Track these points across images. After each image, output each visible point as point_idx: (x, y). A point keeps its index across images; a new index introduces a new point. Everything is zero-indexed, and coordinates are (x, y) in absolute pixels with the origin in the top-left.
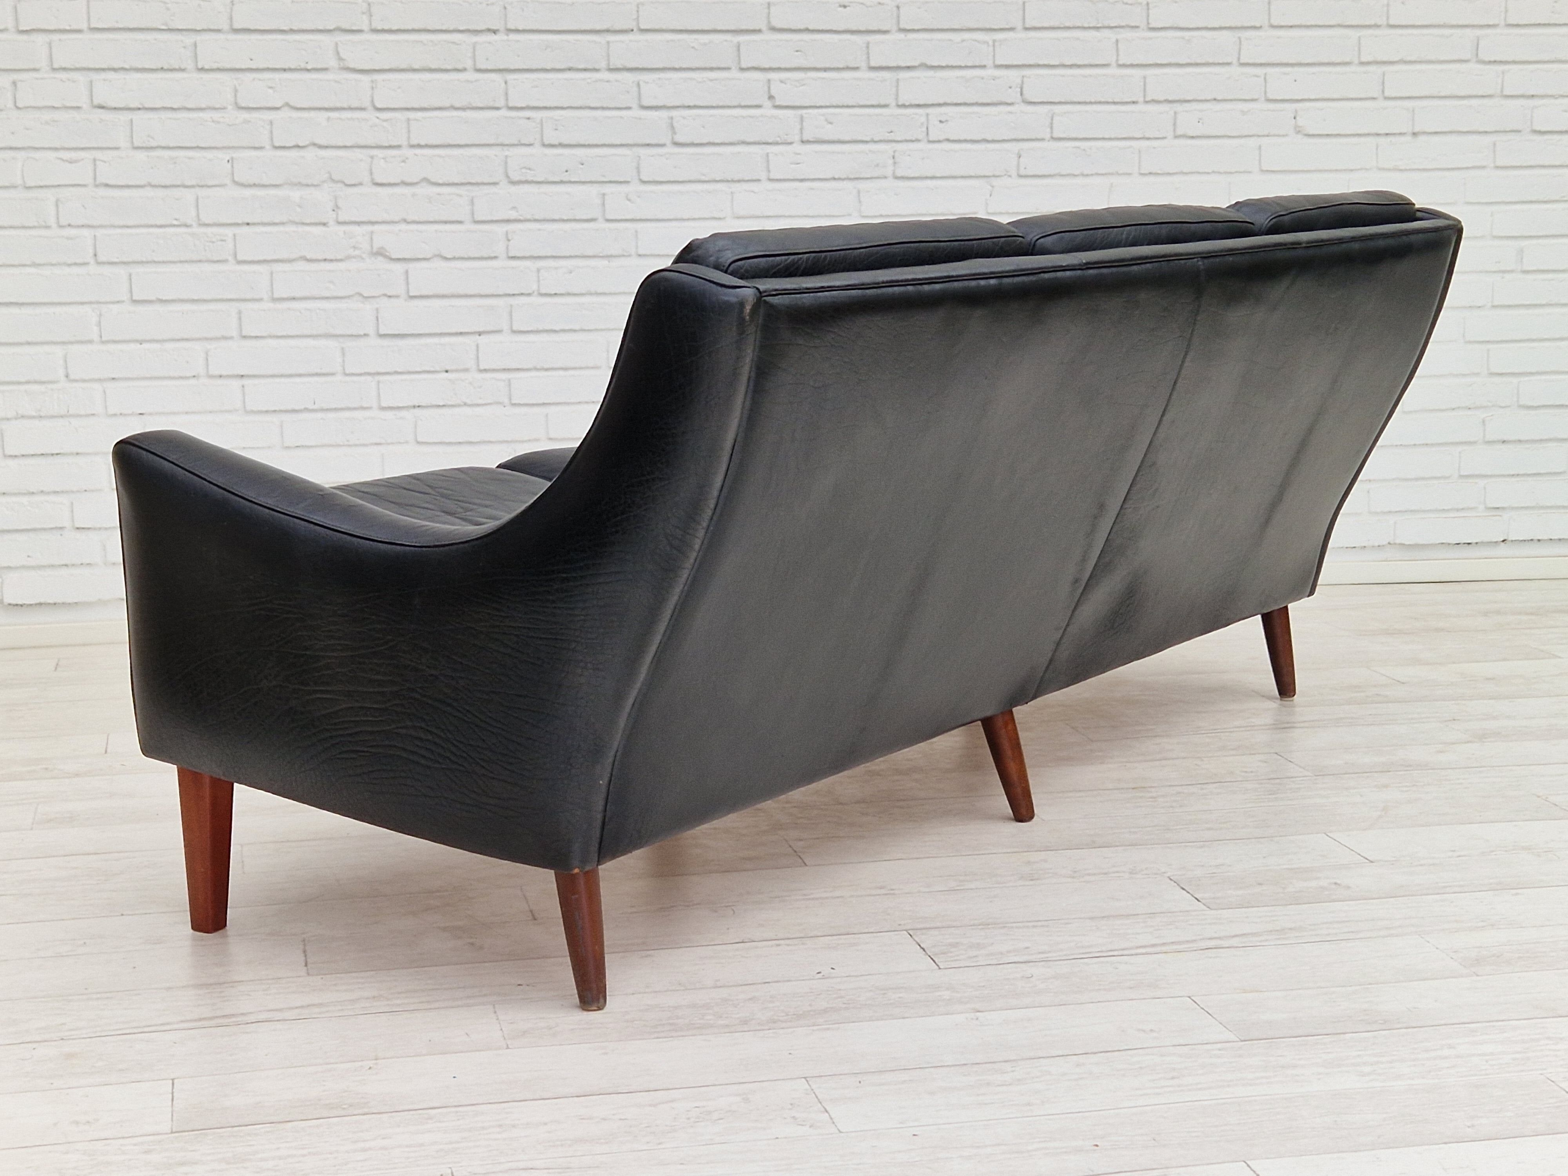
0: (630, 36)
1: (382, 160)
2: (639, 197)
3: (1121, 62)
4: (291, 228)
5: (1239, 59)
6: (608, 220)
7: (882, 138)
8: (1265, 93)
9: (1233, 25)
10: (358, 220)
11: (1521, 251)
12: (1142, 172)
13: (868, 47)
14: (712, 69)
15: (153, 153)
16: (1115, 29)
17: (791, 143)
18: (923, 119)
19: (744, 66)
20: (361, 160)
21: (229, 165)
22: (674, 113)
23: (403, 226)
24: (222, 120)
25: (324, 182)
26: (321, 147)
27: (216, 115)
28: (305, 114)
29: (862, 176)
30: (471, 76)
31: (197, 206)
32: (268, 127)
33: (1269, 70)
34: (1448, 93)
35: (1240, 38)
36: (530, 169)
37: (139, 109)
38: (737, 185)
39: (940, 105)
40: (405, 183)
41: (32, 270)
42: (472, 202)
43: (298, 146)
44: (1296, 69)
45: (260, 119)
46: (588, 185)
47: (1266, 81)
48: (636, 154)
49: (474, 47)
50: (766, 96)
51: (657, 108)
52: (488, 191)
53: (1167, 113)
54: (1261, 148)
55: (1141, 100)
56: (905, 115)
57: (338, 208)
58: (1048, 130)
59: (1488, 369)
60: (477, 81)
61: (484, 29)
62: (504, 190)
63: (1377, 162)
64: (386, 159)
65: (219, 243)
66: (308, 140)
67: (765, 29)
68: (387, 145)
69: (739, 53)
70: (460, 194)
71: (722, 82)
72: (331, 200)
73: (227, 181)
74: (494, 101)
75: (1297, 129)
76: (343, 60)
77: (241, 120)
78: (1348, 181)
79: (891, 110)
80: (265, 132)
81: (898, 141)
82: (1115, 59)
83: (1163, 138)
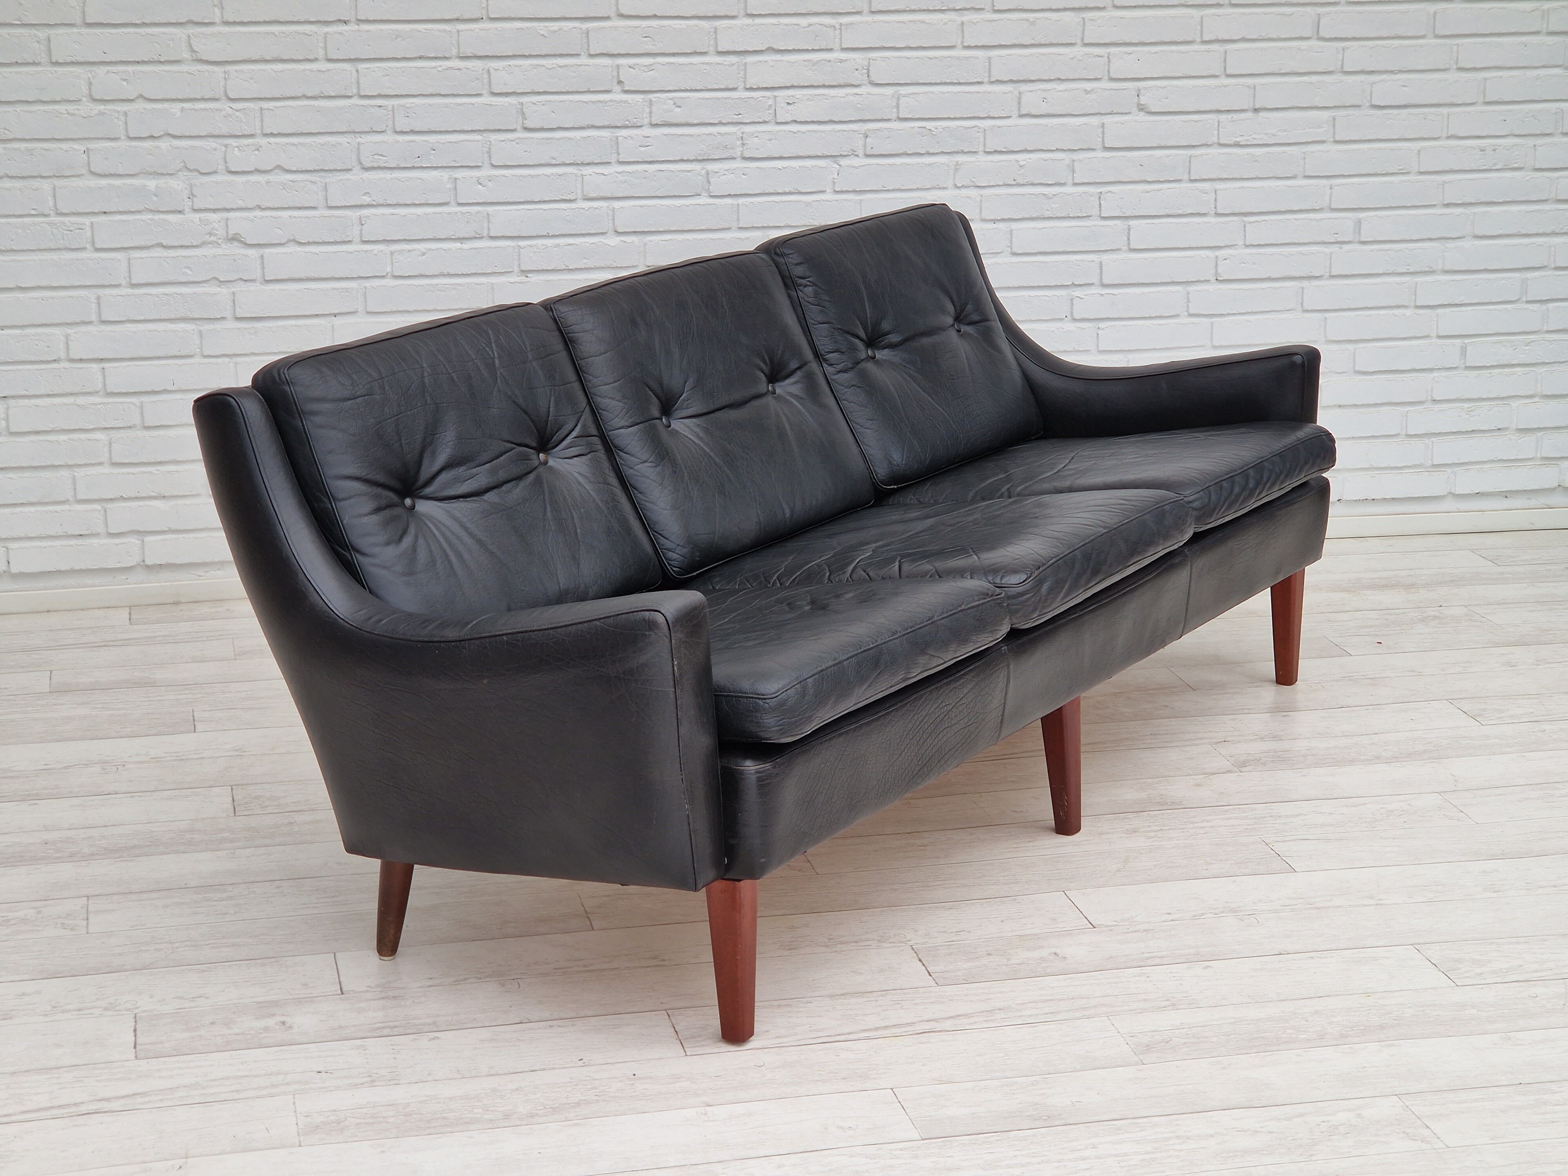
0: (481, 25)
1: (236, 149)
2: (490, 181)
3: (966, 44)
4: (148, 216)
5: (1083, 39)
6: (460, 204)
7: (730, 121)
8: (1109, 72)
9: (1077, 6)
10: (212, 207)
11: (1359, 222)
12: (987, 150)
13: (715, 32)
14: (561, 56)
15: (9, 145)
16: (960, 12)
17: (641, 126)
19: (592, 53)
20: (215, 149)
21: (85, 156)
22: (525, 99)
23: (258, 213)
24: (77, 112)
25: (180, 170)
26: (174, 137)
27: (71, 108)
28: (159, 106)
29: (710, 158)
30: (323, 66)
31: (55, 196)
32: (123, 118)
33: (1112, 50)
34: (1288, 70)
35: (1083, 19)
36: (382, 155)
38: (588, 167)
39: (787, 88)
40: (258, 171)
42: (326, 188)
43: (152, 137)
44: (1139, 48)
45: (115, 111)
46: (440, 170)
47: (1109, 61)
48: (487, 139)
49: (325, 38)
50: (615, 81)
51: (507, 94)
52: (341, 177)
53: (1012, 92)
54: (1105, 125)
55: (986, 80)
56: (752, 98)
57: (194, 196)
58: (895, 110)
59: (1326, 336)
60: (329, 70)
61: (335, 19)
62: (357, 176)
63: (1219, 138)
64: (241, 148)
65: (77, 231)
66: (162, 131)
67: (613, 15)
68: (240, 134)
69: (588, 40)
70: (313, 180)
71: (571, 68)
72: (186, 189)
73: (84, 171)
74: (346, 89)
75: (1140, 107)
76: (196, 52)
77: (96, 112)
78: (1190, 157)
79: (739, 93)
80: (120, 123)
81: (746, 123)
82: (959, 41)
83: (1009, 117)
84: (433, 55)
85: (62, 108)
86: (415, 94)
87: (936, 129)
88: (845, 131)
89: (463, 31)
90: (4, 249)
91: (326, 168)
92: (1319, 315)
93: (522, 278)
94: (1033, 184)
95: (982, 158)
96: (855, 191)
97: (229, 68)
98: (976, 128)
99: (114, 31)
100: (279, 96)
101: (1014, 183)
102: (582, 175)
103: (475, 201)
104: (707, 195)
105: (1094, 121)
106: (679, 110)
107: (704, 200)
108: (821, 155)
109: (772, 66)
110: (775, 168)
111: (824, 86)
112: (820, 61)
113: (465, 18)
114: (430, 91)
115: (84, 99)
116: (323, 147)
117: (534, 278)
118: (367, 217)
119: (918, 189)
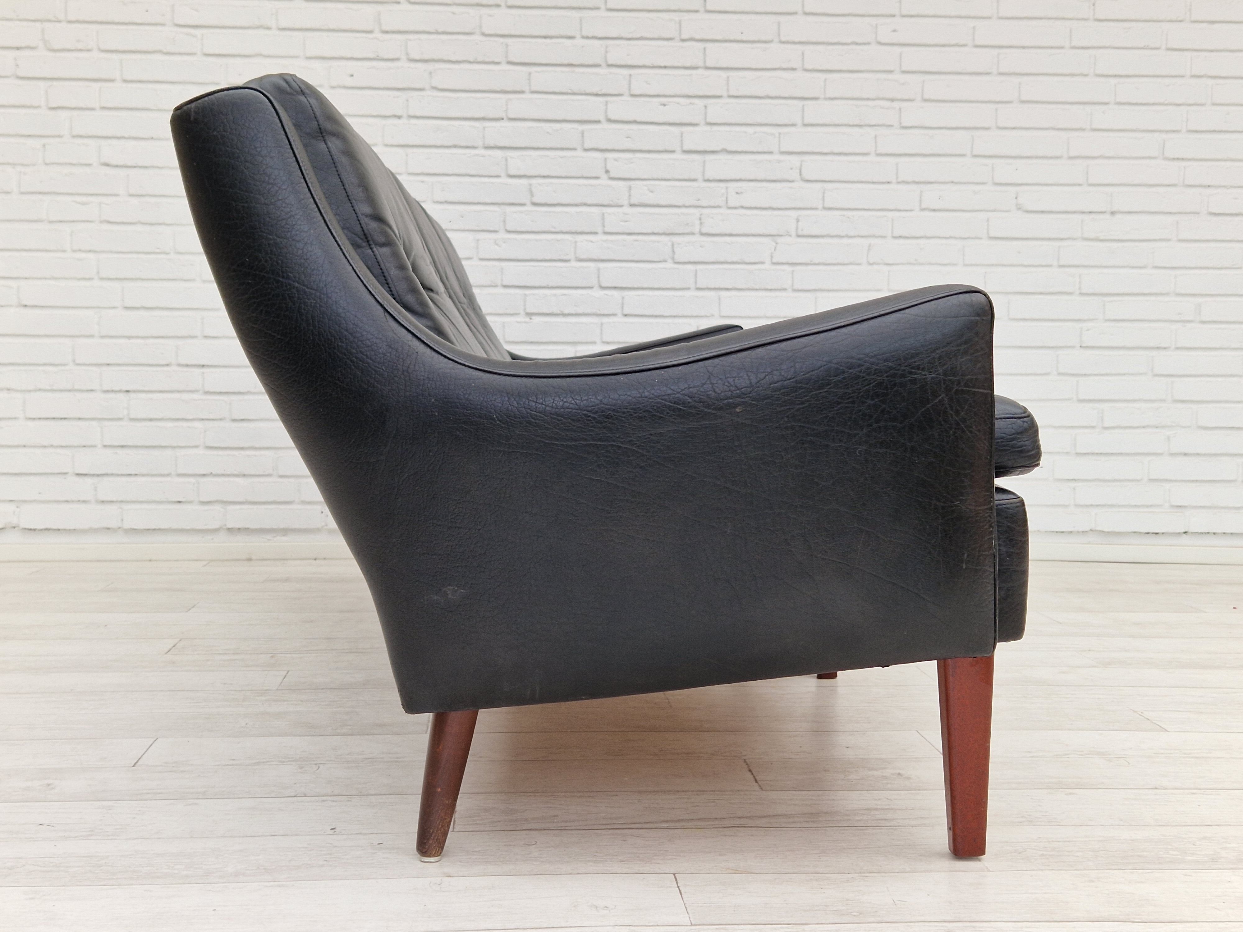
0: (501, 123)
2: (504, 242)
3: (878, 152)
5: (972, 152)
6: (480, 260)
7: (691, 204)
8: (993, 178)
9: (968, 126)
11: (1199, 306)
12: (894, 236)
13: (682, 137)
14: (562, 149)
15: (144, 200)
16: (874, 127)
17: (622, 206)
18: (724, 191)
19: (586, 147)
22: (534, 181)
29: (675, 232)
33: (996, 161)
34: (1139, 182)
35: (973, 136)
37: (134, 167)
38: (580, 236)
39: (736, 180)
41: (52, 282)
44: (1017, 161)
46: (468, 232)
47: (993, 170)
48: (503, 210)
49: (384, 129)
50: (603, 170)
51: (520, 177)
53: (915, 191)
54: (990, 220)
55: (894, 180)
56: (709, 187)
58: (821, 201)
59: (1172, 397)
61: (391, 115)
63: (1082, 234)
65: (189, 267)
67: (603, 120)
69: (583, 138)
71: (570, 159)
75: (1019, 207)
78: (1059, 247)
79: (698, 183)
81: (704, 207)
82: (873, 150)
83: (912, 210)
84: (464, 145)
86: (450, 174)
87: (854, 217)
88: (781, 216)
89: (487, 127)
92: (1167, 379)
93: (527, 319)
94: (930, 264)
95: (890, 242)
96: (788, 264)
98: (886, 218)
101: (915, 262)
102: (575, 241)
103: (492, 258)
104: (672, 261)
105: (981, 216)
106: (651, 194)
107: (670, 265)
108: (761, 234)
109: (726, 164)
110: (726, 242)
111: (765, 181)
112: (763, 161)
113: (490, 117)
114: (461, 172)
117: (537, 319)
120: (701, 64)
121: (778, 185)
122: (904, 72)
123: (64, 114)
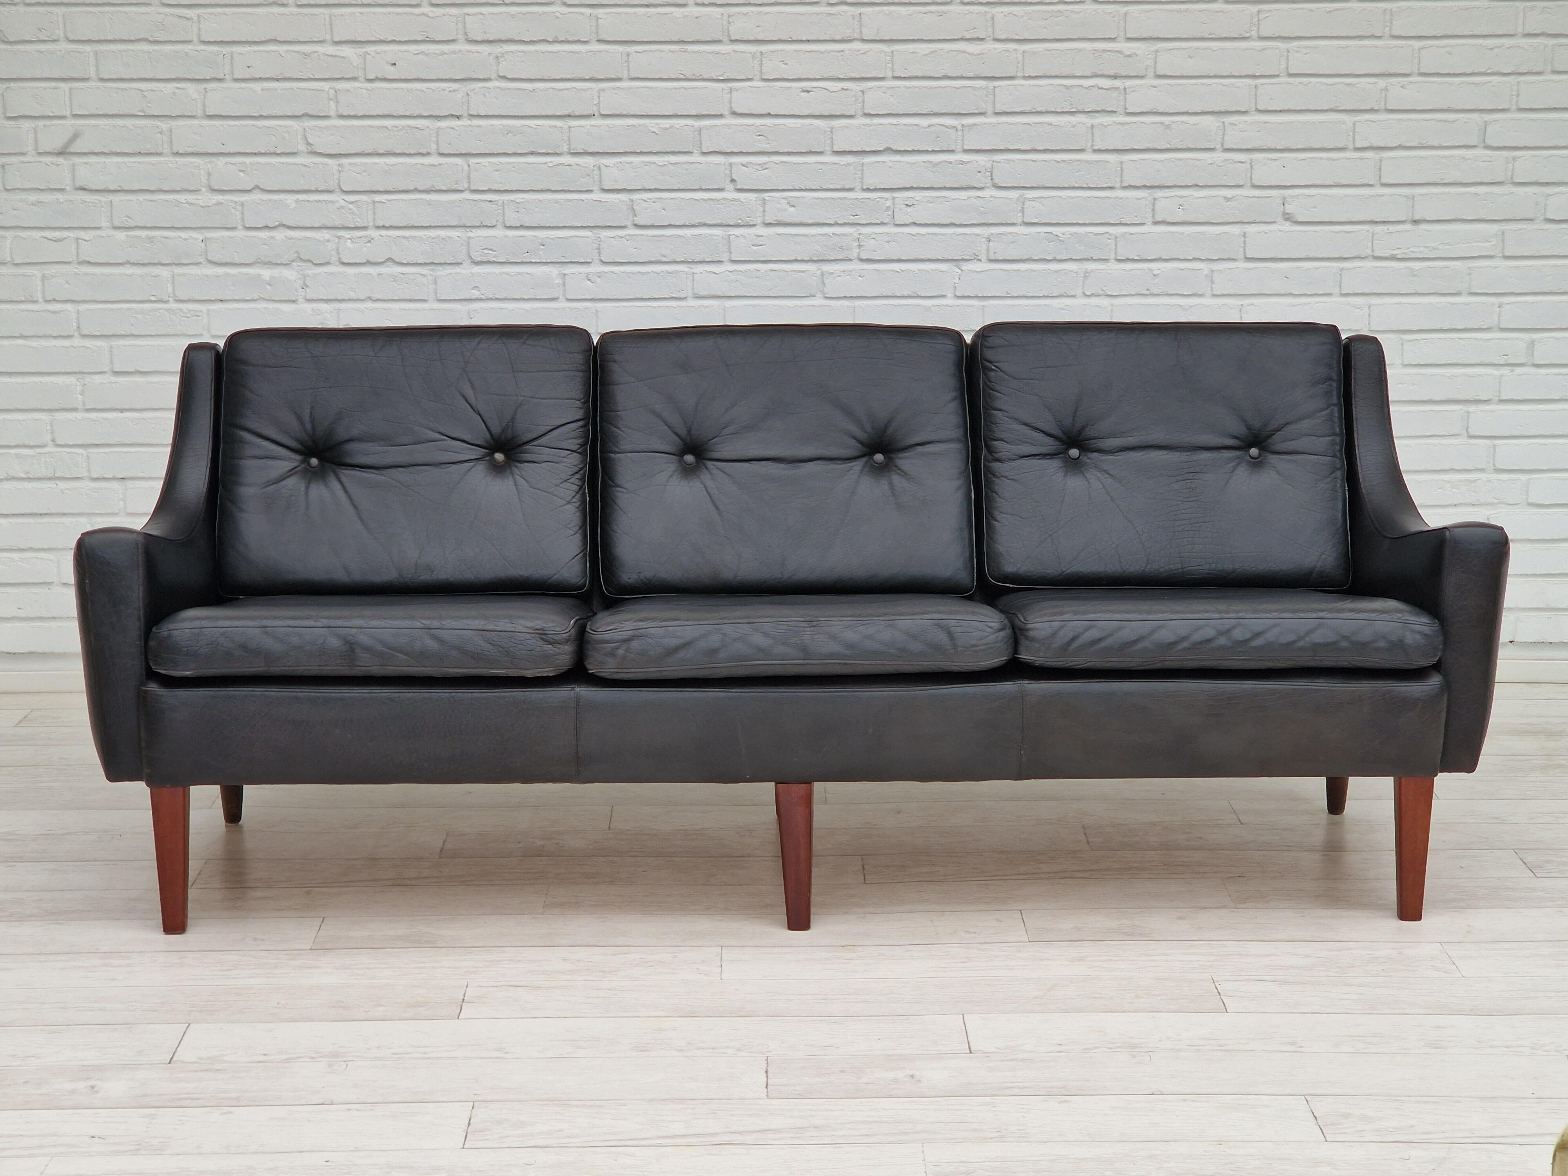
0: (592, 122)
1: (349, 240)
2: (599, 277)
3: (1096, 148)
4: (262, 305)
6: (569, 300)
7: (846, 221)
8: (1251, 179)
9: (1216, 109)
10: (325, 298)
11: (1533, 342)
12: (1118, 258)
13: (832, 132)
14: (673, 153)
15: (131, 233)
16: (1091, 114)
17: (754, 225)
19: (705, 150)
20: (328, 241)
21: (202, 245)
22: (636, 196)
23: (369, 305)
24: (195, 202)
25: (293, 261)
26: (290, 228)
27: (191, 197)
28: (275, 197)
29: (825, 258)
30: (434, 160)
31: (174, 283)
32: (240, 209)
33: (1256, 156)
34: (1451, 180)
35: (1223, 123)
36: (491, 250)
37: (119, 191)
38: (699, 266)
39: (906, 189)
40: (369, 263)
41: (20, 342)
42: (436, 283)
43: (267, 227)
44: (1285, 155)
45: (232, 201)
46: (550, 265)
47: (1252, 167)
48: (598, 235)
49: (437, 133)
50: (728, 180)
51: (618, 191)
52: (451, 271)
53: (1146, 198)
54: (1247, 235)
55: (1118, 185)
56: (869, 199)
57: (307, 286)
58: (1020, 214)
59: (1494, 465)
60: (440, 164)
61: (447, 114)
62: (467, 270)
63: (1373, 251)
64: (353, 240)
65: (194, 318)
66: (277, 221)
67: (726, 113)
68: (353, 226)
69: (700, 137)
70: (423, 273)
71: (683, 165)
72: (300, 279)
73: (201, 260)
74: (457, 184)
75: (1287, 216)
76: (311, 144)
77: (214, 201)
78: (1342, 270)
79: (855, 194)
80: (237, 213)
81: (863, 224)
82: (1089, 144)
83: (1142, 224)
84: (544, 151)
85: (182, 197)
86: (526, 189)
87: (1064, 234)
88: (966, 234)
89: (574, 127)
90: (124, 333)
91: (436, 262)
92: (1487, 442)
94: (1167, 295)
95: (1113, 266)
96: (977, 297)
97: (344, 161)
98: (1108, 234)
99: (232, 122)
100: (391, 189)
101: (1147, 292)
102: (693, 273)
103: (584, 297)
104: (821, 296)
105: (1236, 230)
106: (792, 209)
107: (819, 301)
108: (941, 258)
109: (890, 167)
110: (893, 270)
111: (945, 188)
112: (941, 162)
113: (577, 114)
114: (539, 187)
115: (204, 189)
116: (434, 241)
118: (476, 310)
119: (1044, 297)
120: (856, 36)
121: (964, 194)
122: (1130, 39)
123: (26, 124)
